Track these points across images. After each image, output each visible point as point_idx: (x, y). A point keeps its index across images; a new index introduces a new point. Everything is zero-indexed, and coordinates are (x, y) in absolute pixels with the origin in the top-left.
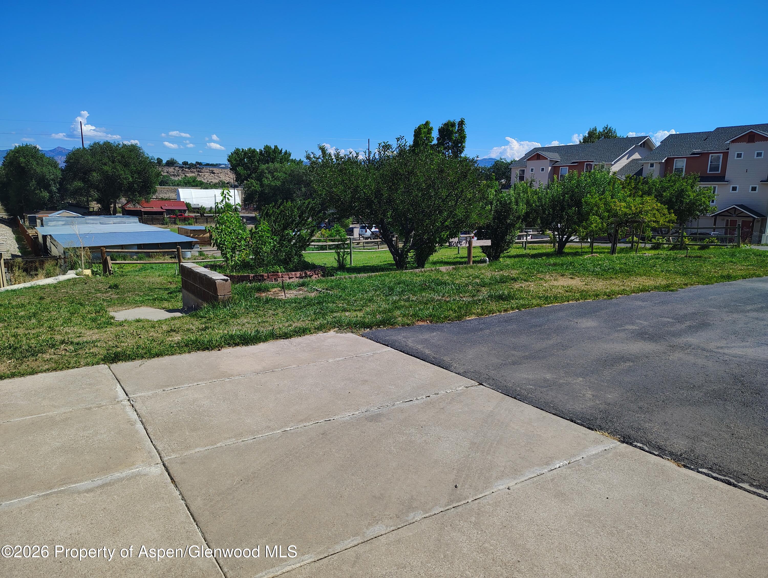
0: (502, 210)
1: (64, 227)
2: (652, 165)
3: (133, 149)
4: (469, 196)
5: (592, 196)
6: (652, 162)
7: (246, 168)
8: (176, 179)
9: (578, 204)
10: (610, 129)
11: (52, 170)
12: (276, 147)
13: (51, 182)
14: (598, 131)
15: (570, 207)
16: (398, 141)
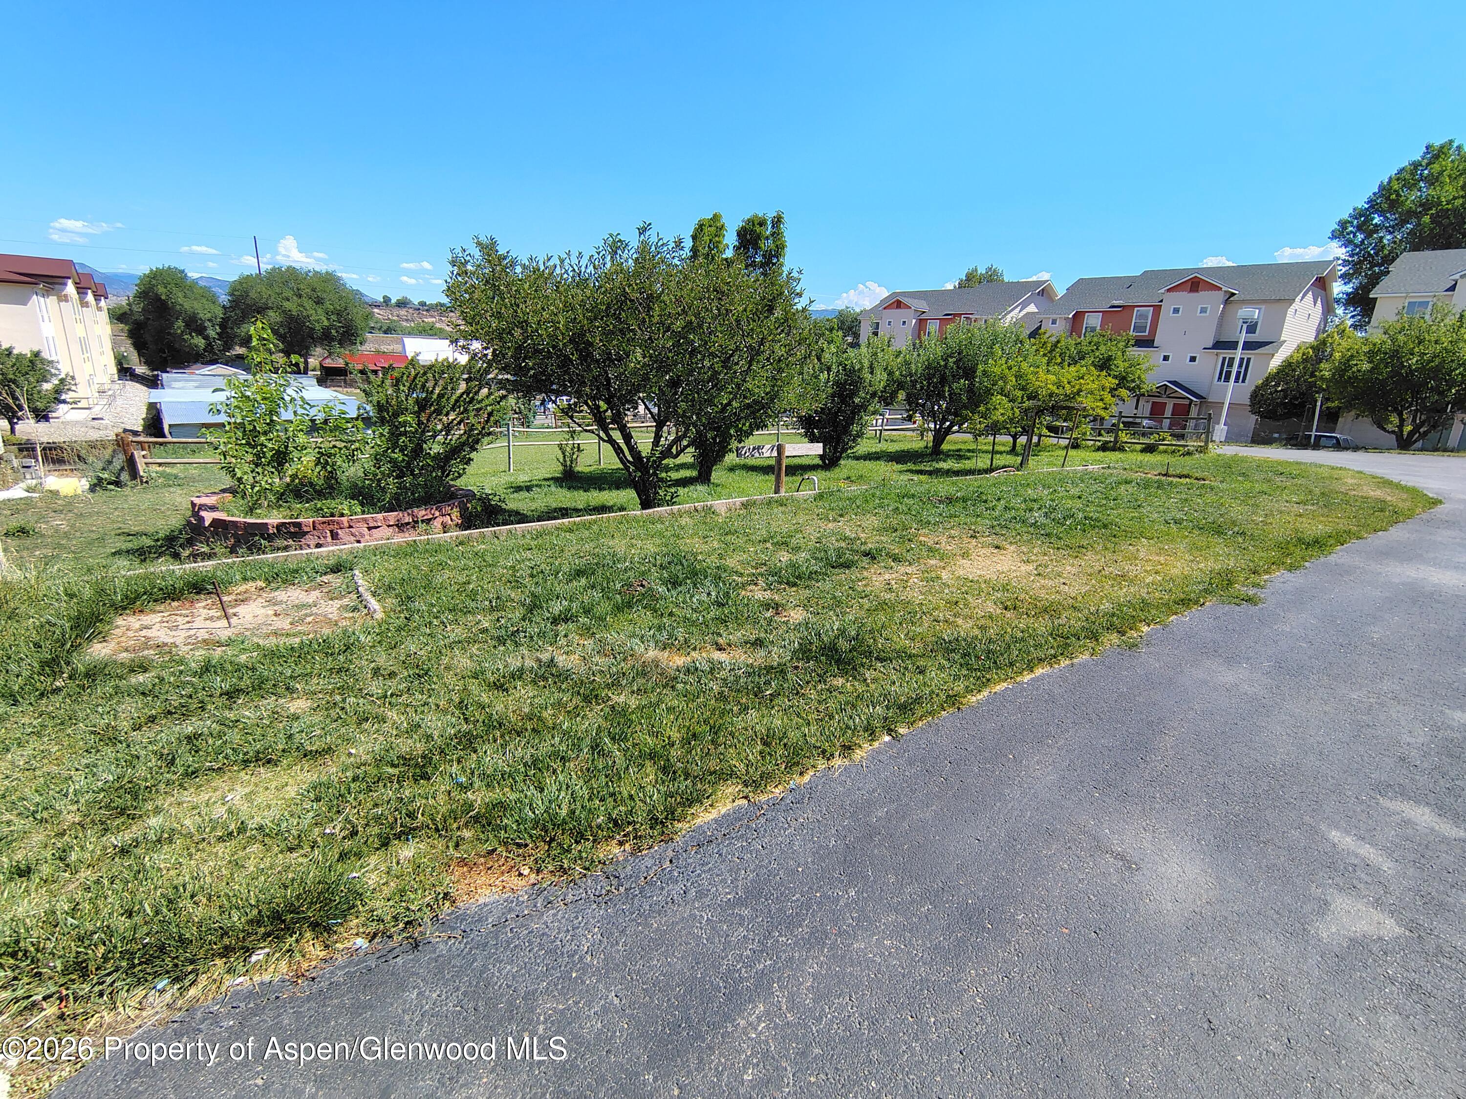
0: (846, 381)
1: (197, 390)
2: (1054, 322)
3: (330, 280)
4: (780, 352)
5: (995, 361)
6: (1055, 316)
8: (408, 325)
9: (969, 373)
10: (995, 271)
11: (209, 305)
13: (207, 324)
14: (979, 272)
15: (956, 377)
16: (640, 234)
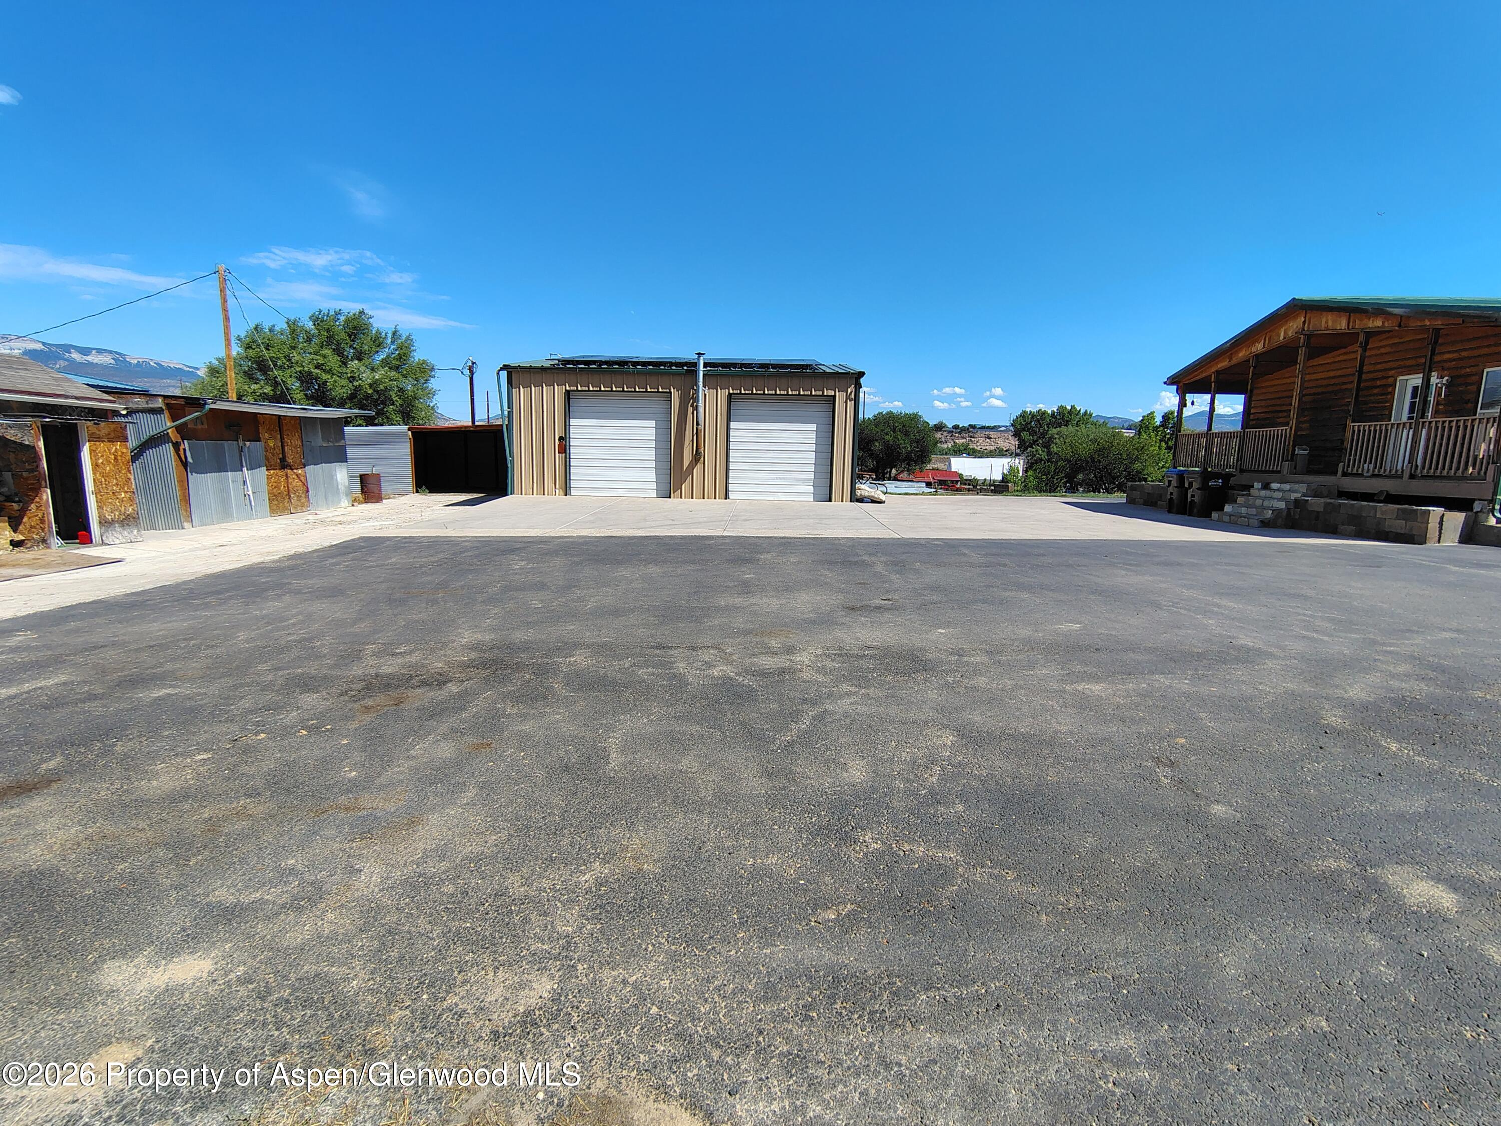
7: (1032, 433)
8: (945, 446)
12: (1073, 407)
